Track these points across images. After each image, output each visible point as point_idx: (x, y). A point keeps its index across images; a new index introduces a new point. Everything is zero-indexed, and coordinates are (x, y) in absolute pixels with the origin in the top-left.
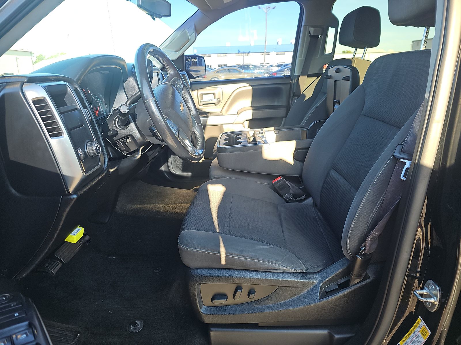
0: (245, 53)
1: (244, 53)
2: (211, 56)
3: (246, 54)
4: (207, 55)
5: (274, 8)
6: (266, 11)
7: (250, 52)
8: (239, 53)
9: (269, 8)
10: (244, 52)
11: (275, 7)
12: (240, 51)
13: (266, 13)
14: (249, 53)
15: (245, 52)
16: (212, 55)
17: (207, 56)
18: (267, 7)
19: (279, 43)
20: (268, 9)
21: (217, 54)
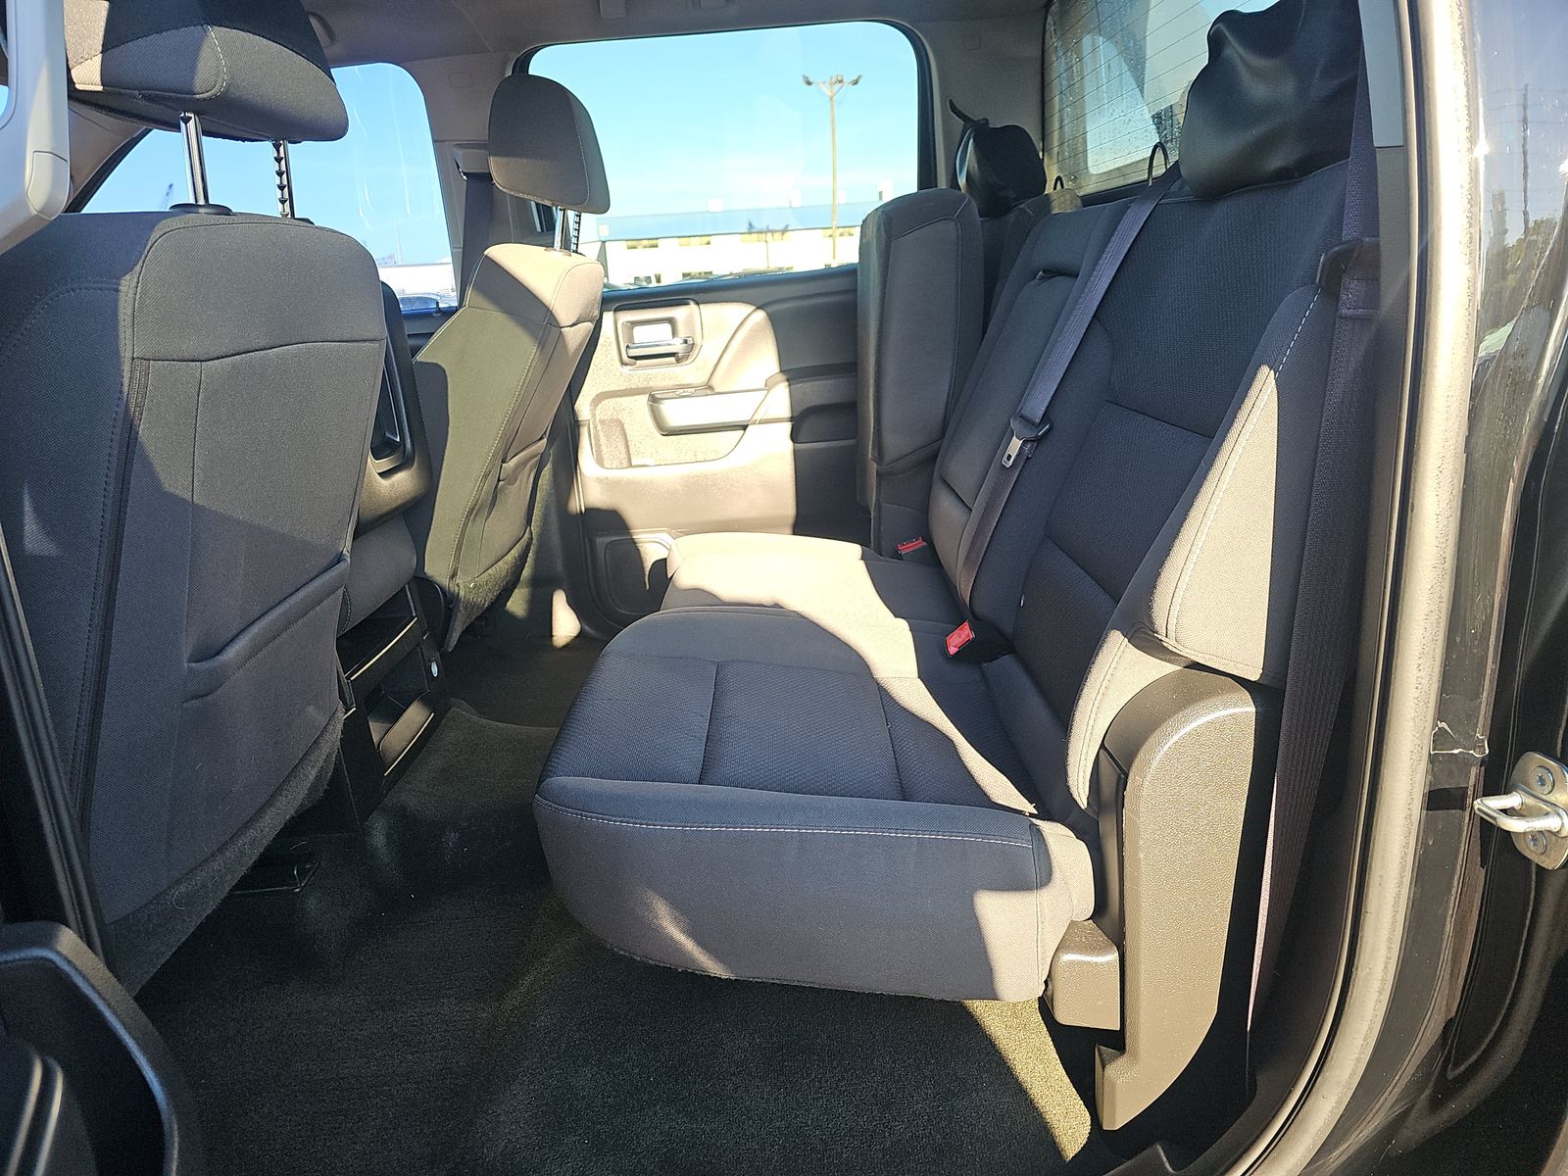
0: (773, 232)
1: (768, 231)
2: (656, 246)
3: (777, 236)
4: (645, 242)
5: (856, 83)
6: (829, 93)
7: (790, 228)
8: (750, 233)
9: (841, 81)
10: (768, 227)
11: (859, 77)
12: (754, 224)
13: (831, 98)
14: (784, 231)
15: (771, 228)
16: (659, 242)
17: (645, 247)
18: (834, 80)
19: (883, 193)
20: (838, 85)
21: (679, 237)
